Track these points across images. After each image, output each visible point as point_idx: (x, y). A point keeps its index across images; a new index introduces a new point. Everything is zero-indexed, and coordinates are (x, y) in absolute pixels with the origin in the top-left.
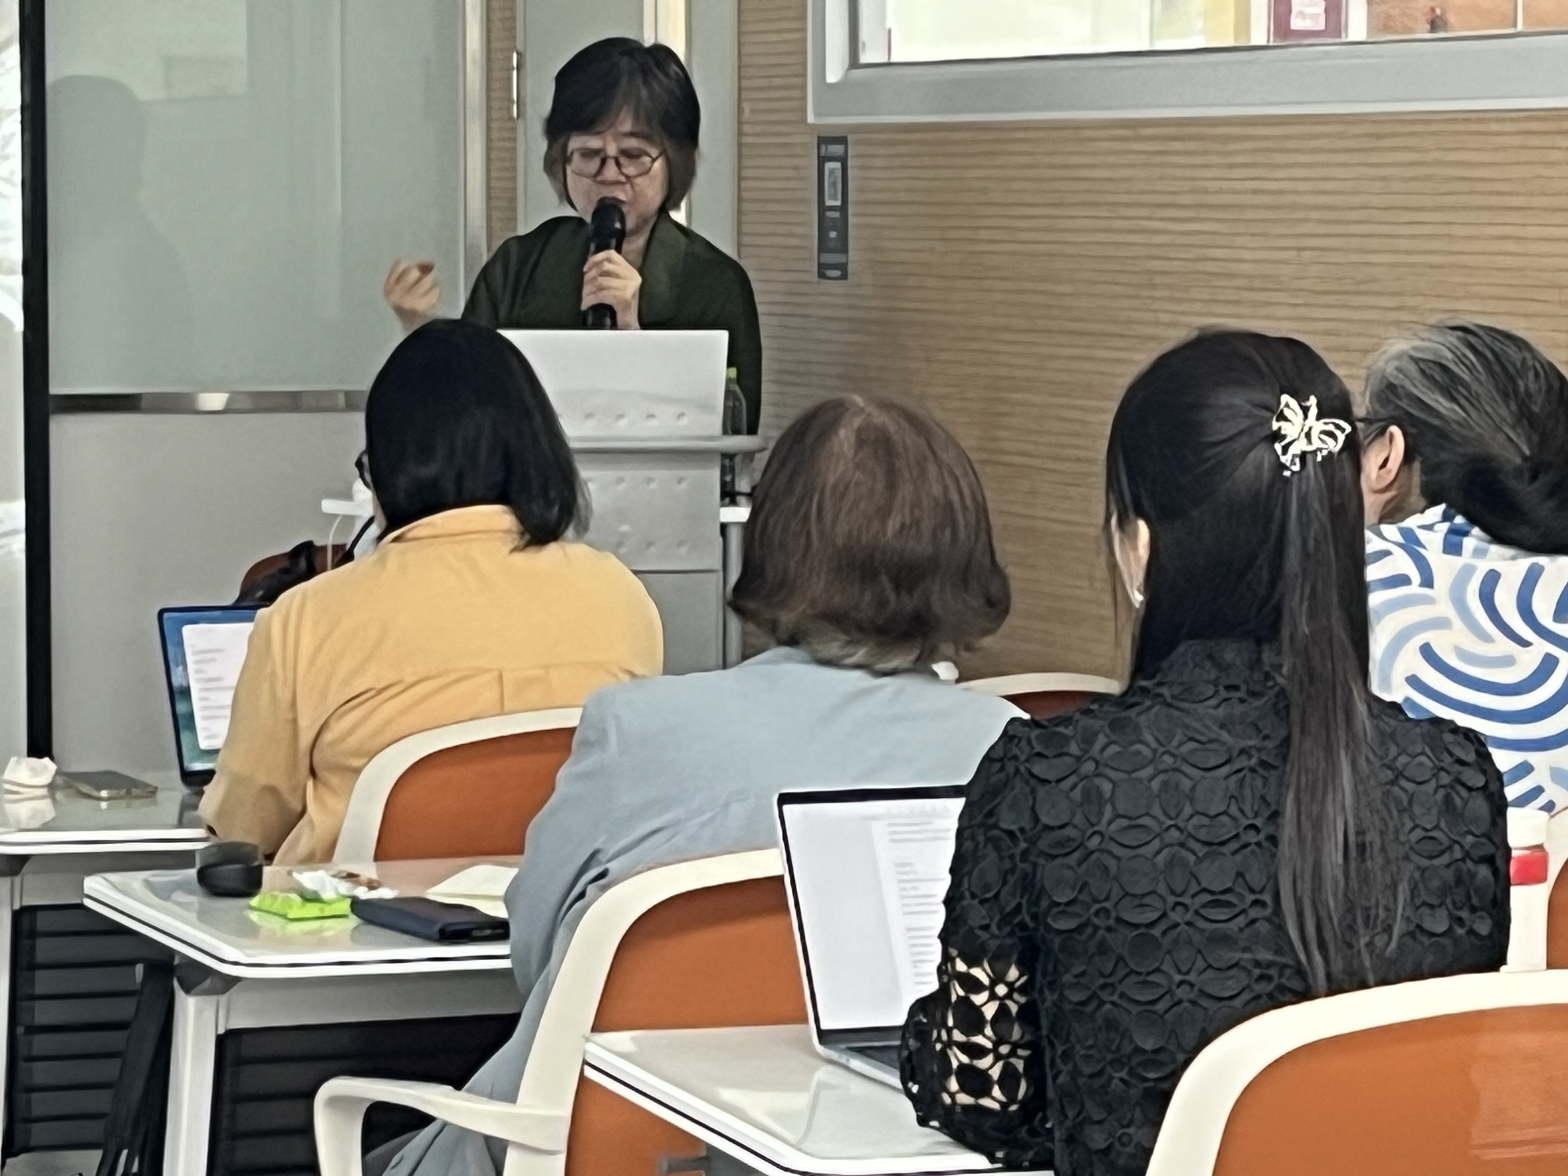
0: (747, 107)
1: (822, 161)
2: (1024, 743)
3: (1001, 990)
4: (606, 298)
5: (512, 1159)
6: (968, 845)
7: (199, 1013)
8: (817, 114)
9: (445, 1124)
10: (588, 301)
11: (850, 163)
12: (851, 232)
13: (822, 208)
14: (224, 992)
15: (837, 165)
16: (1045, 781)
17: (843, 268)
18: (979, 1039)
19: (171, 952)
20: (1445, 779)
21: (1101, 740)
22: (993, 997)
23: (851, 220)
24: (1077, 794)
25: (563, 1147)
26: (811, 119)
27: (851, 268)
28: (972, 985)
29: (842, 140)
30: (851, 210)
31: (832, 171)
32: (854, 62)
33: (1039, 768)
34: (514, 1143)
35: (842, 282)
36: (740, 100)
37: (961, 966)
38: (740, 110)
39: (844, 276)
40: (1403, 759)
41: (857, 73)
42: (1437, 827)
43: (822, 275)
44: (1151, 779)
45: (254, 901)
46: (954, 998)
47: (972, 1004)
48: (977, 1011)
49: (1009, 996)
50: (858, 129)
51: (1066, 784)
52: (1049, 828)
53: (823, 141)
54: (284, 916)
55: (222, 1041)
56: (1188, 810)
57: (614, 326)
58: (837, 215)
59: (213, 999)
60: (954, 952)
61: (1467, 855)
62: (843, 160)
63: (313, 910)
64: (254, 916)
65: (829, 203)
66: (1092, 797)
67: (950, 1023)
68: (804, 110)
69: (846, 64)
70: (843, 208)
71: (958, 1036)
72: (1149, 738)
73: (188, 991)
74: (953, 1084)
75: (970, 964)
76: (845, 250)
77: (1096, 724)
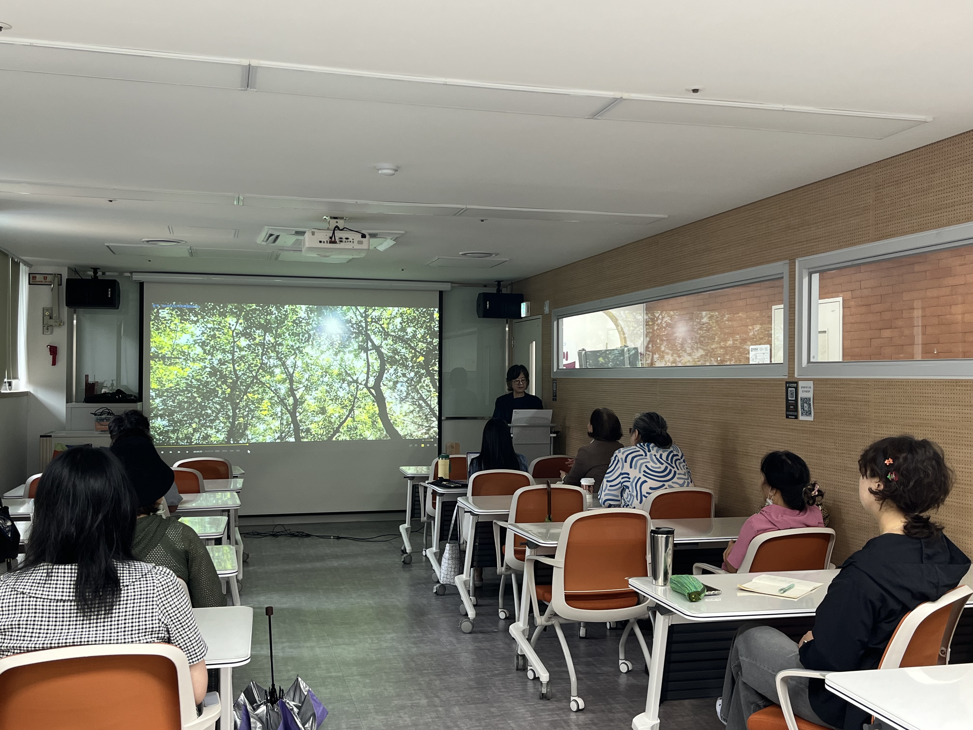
0: (543, 375)
11: (557, 383)
12: (557, 394)
17: (556, 399)
23: (557, 392)
26: (552, 376)
29: (556, 380)
39: (556, 401)
43: (553, 400)
50: (558, 378)
53: (553, 380)
65: (554, 389)
69: (557, 366)
76: (556, 397)
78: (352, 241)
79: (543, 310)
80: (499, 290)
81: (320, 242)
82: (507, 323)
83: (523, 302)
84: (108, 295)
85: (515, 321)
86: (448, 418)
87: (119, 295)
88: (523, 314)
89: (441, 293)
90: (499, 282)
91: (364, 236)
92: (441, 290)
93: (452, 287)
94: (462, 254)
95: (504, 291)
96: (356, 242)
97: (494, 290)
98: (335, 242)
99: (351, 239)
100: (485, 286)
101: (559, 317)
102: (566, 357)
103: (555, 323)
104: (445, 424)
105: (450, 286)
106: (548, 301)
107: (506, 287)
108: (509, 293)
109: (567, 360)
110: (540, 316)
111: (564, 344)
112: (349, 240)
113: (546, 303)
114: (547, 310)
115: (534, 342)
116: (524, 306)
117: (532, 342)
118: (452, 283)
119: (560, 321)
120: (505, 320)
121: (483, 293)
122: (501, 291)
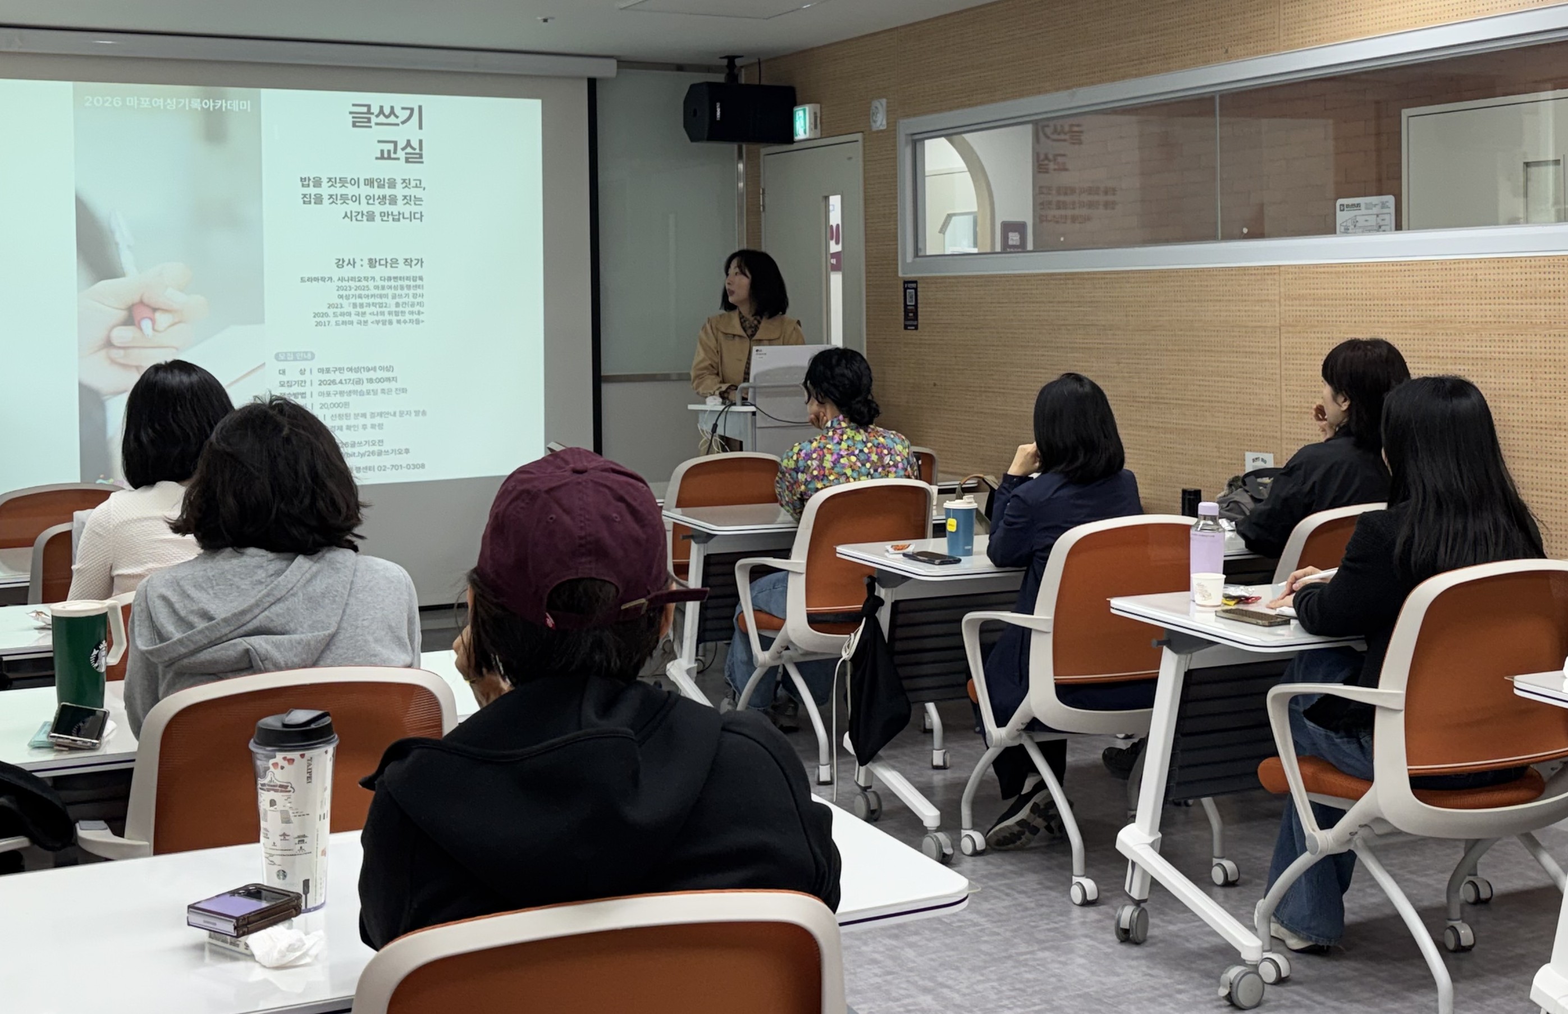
1: (905, 290)
8: (903, 273)
11: (919, 289)
12: (920, 313)
13: (906, 305)
15: (913, 291)
17: (916, 326)
23: (919, 310)
26: (900, 274)
27: (920, 326)
29: (916, 282)
30: (920, 306)
31: (910, 293)
32: (918, 255)
39: (916, 329)
41: (918, 259)
43: (906, 328)
50: (923, 278)
53: (905, 282)
58: (913, 308)
62: (916, 289)
65: (908, 303)
68: (897, 272)
69: (915, 255)
70: (916, 306)
76: (917, 320)
79: (868, 122)
80: (731, 76)
82: (740, 156)
83: (801, 104)
85: (766, 150)
88: (802, 133)
89: (594, 83)
90: (731, 59)
92: (594, 75)
93: (620, 72)
95: (748, 78)
101: (917, 136)
103: (906, 151)
105: (611, 67)
110: (859, 136)
113: (876, 104)
114: (880, 122)
115: (837, 197)
116: (803, 114)
117: (829, 197)
118: (620, 60)
119: (920, 146)
120: (735, 146)
122: (737, 79)
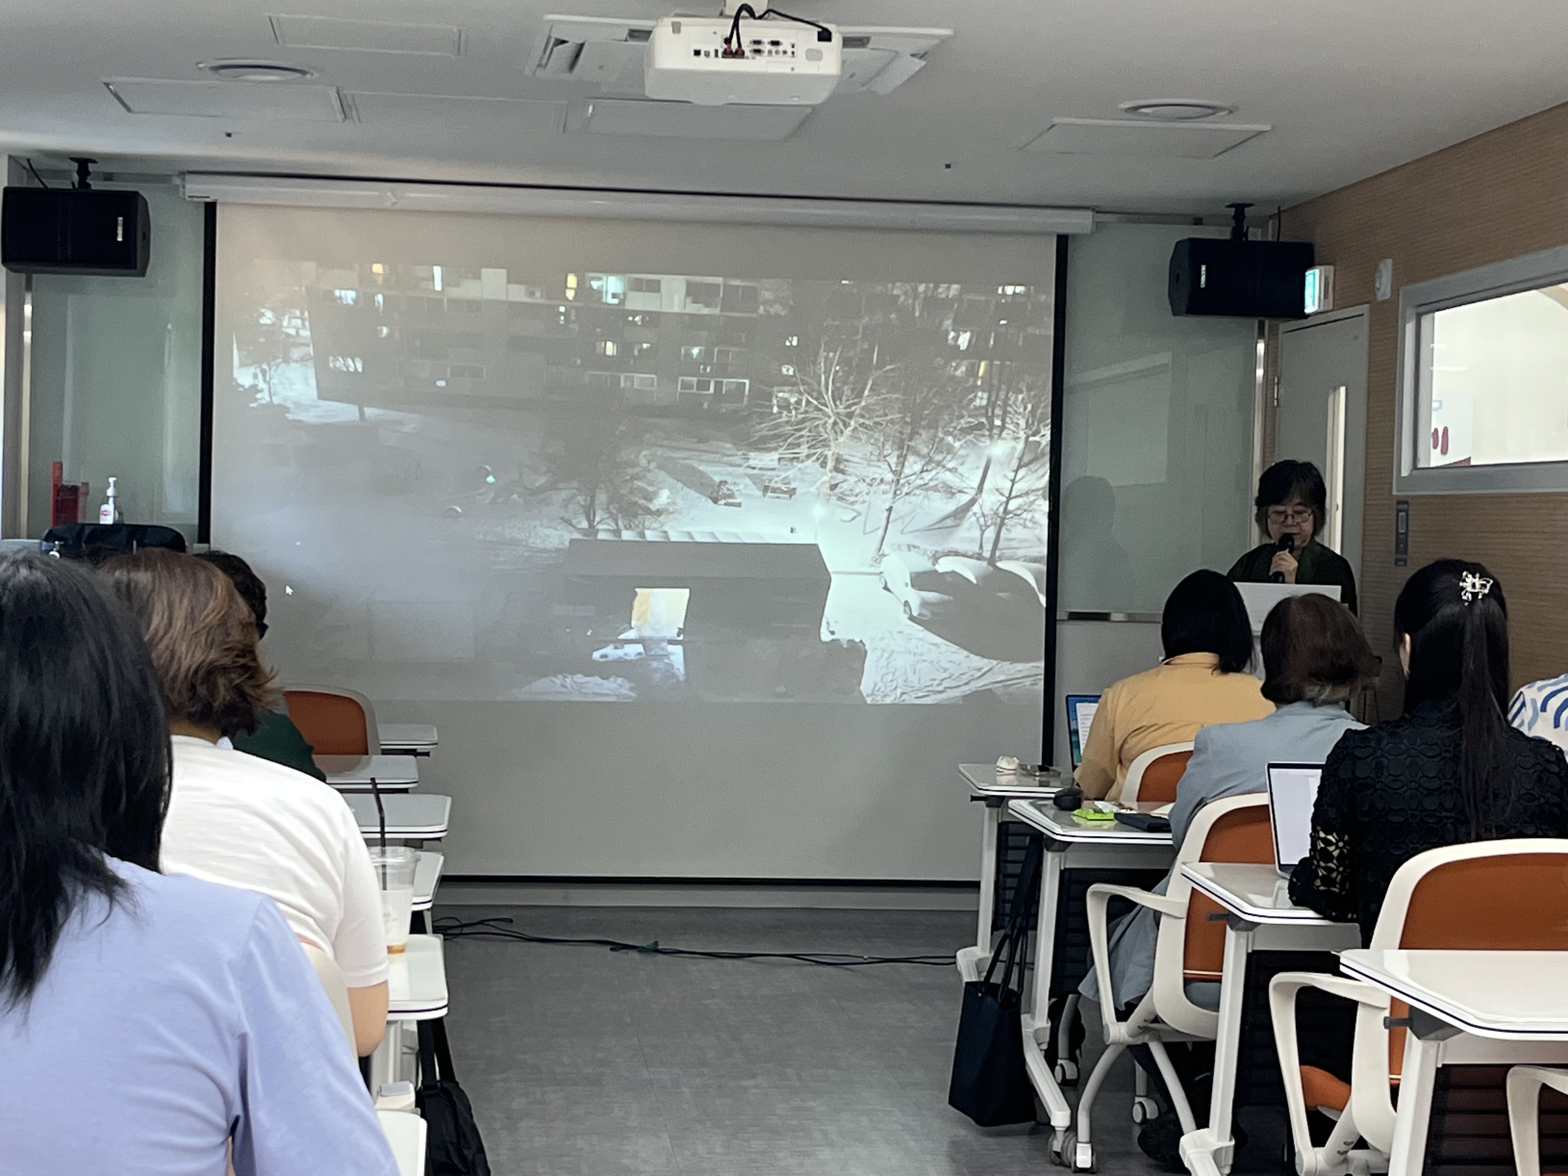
0: (1369, 488)
1: (1398, 511)
2: (1352, 741)
3: (1341, 844)
4: (1283, 569)
5: (1163, 919)
6: (1326, 783)
7: (1053, 859)
8: (1398, 491)
9: (1143, 906)
10: (1273, 570)
11: (1411, 512)
12: (1410, 544)
13: (1397, 534)
14: (1063, 851)
15: (1405, 514)
16: (1360, 758)
17: (1405, 561)
18: (1331, 865)
19: (1043, 833)
20: (1539, 768)
21: (1385, 741)
22: (1337, 847)
23: (1410, 539)
24: (1373, 765)
25: (1185, 915)
26: (1394, 493)
27: (1409, 562)
28: (1328, 843)
29: (1406, 503)
30: (1410, 534)
31: (1402, 517)
32: (1415, 467)
33: (1357, 753)
34: (1165, 914)
35: (1404, 567)
36: (1365, 484)
37: (1322, 835)
38: (1366, 489)
39: (1405, 565)
40: (1519, 758)
41: (1415, 472)
42: (1533, 789)
43: (1396, 564)
44: (1405, 759)
45: (1076, 812)
46: (1319, 848)
47: (1328, 851)
48: (1331, 853)
49: (1344, 847)
50: (1413, 497)
51: (1369, 760)
52: (1360, 778)
53: (1399, 503)
54: (1086, 818)
55: (1063, 873)
56: (1420, 774)
57: (1283, 582)
58: (1403, 536)
59: (1058, 854)
60: (1319, 828)
61: (1547, 802)
62: (1406, 511)
63: (1098, 816)
64: (1075, 818)
65: (1400, 531)
66: (1379, 767)
67: (1318, 857)
68: (1391, 489)
69: (1411, 467)
70: (1406, 533)
71: (1322, 864)
72: (1406, 741)
73: (1048, 850)
74: (1318, 882)
75: (1326, 834)
76: (1406, 553)
77: (1384, 734)
78: (790, 50)
79: (1372, 289)
80: (1239, 231)
81: (697, 53)
83: (1311, 266)
84: (116, 235)
85: (1285, 326)
86: (1075, 617)
87: (146, 237)
88: (1311, 304)
89: (1063, 242)
90: (1240, 209)
91: (825, 36)
92: (1063, 231)
93: (1098, 226)
94: (1127, 110)
95: (1255, 235)
96: (800, 51)
97: (1223, 233)
98: (739, 54)
99: (785, 46)
100: (1198, 221)
101: (1422, 309)
102: (1442, 441)
103: (1410, 328)
104: (1067, 632)
105: (1090, 220)
106: (1389, 262)
107: (1262, 223)
108: (1270, 239)
109: (1444, 451)
110: (1364, 309)
111: (1435, 405)
112: (781, 48)
113: (1382, 266)
114: (1384, 287)
115: (1343, 390)
116: (1313, 280)
117: (1336, 389)
118: (1097, 210)
119: (1425, 320)
121: (1190, 240)
122: (1246, 235)
